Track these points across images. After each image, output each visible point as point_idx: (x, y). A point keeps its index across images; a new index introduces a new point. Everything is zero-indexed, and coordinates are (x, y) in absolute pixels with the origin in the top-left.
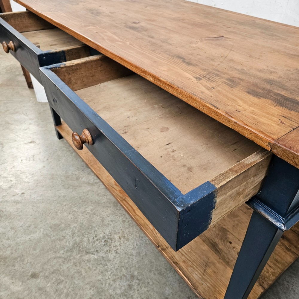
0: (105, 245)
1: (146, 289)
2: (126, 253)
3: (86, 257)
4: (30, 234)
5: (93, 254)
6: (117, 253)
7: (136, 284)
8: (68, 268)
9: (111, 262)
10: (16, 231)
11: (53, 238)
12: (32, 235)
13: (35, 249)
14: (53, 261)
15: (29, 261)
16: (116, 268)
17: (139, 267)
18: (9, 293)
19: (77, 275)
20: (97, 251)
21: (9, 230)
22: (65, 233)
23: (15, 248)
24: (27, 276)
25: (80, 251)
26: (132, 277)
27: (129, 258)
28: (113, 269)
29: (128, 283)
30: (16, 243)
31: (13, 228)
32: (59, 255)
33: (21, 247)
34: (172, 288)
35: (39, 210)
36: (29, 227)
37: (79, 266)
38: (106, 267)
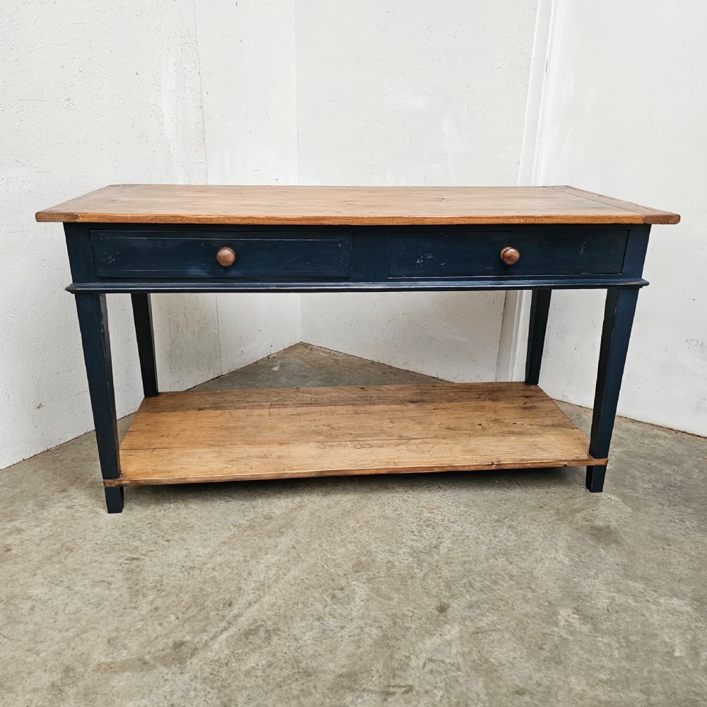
0: (433, 528)
1: (522, 517)
2: (460, 516)
3: (443, 550)
4: (353, 598)
5: (441, 543)
6: (454, 522)
7: (511, 522)
8: (450, 571)
9: (466, 531)
10: (331, 615)
11: (382, 574)
12: (357, 597)
13: (390, 599)
14: (427, 583)
15: (410, 609)
16: (477, 530)
17: (488, 512)
18: (458, 642)
19: (467, 566)
20: (439, 538)
21: (322, 623)
22: (381, 559)
23: (370, 621)
24: (438, 616)
25: (426, 553)
26: (497, 521)
27: (469, 515)
28: (477, 532)
29: (505, 527)
30: (362, 618)
31: (320, 617)
32: (420, 575)
33: (373, 614)
34: (530, 500)
35: (302, 577)
36: (334, 597)
37: (453, 560)
38: (470, 537)
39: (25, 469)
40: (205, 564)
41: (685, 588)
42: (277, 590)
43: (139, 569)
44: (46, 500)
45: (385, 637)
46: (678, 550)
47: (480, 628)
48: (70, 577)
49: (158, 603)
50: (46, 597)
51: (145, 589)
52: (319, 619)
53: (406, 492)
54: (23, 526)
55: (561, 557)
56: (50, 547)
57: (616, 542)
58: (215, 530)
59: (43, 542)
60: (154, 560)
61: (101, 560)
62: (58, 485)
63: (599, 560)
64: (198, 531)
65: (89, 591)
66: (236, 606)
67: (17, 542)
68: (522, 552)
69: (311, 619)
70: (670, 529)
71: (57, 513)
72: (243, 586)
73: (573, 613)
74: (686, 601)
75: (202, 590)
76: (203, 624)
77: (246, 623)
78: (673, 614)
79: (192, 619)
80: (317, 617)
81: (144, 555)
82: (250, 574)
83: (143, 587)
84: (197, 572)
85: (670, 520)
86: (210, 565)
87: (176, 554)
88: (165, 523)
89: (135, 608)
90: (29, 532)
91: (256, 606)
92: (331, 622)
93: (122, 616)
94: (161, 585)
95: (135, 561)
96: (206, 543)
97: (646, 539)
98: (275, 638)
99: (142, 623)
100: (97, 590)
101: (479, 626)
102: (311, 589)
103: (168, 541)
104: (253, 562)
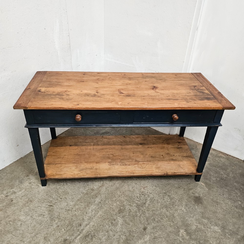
0: (144, 196)
1: (173, 192)
2: (153, 191)
3: (147, 205)
4: (118, 224)
5: (146, 202)
6: (151, 193)
7: (169, 194)
8: (148, 214)
9: (154, 197)
10: (111, 230)
11: (127, 214)
12: (119, 223)
13: (129, 224)
14: (141, 218)
15: (135, 229)
16: (158, 197)
17: (162, 189)
18: (149, 242)
19: (154, 212)
20: (146, 200)
21: (108, 234)
22: (127, 208)
23: (122, 233)
24: (143, 232)
25: (141, 206)
26: (165, 193)
27: (156, 190)
28: (158, 198)
29: (167, 196)
30: (120, 232)
31: (108, 231)
32: (139, 215)
33: (124, 230)
34: (176, 184)
35: (103, 215)
36: (112, 223)
37: (149, 209)
38: (156, 200)
39: (15, 166)
40: (73, 209)
41: (220, 223)
42: (95, 220)
43: (52, 210)
44: (22, 180)
45: (127, 239)
46: (220, 207)
47: (156, 237)
48: (31, 212)
49: (59, 223)
50: (25, 220)
51: (54, 218)
52: (107, 232)
53: (137, 180)
54: (16, 191)
55: (183, 209)
56: (25, 200)
57: (201, 203)
58: (75, 194)
59: (23, 198)
60: (57, 206)
61: (41, 206)
62: (26, 173)
63: (195, 210)
64: (70, 195)
65: (38, 218)
66: (82, 226)
67: (14, 197)
68: (171, 207)
69: (105, 232)
70: (219, 198)
71: (26, 186)
72: (85, 218)
73: (185, 231)
74: (219, 228)
75: (72, 219)
76: (72, 232)
77: (85, 233)
78: (215, 233)
79: (69, 230)
80: (107, 231)
81: (54, 204)
82: (86, 213)
83: (54, 217)
84: (70, 212)
85: (219, 194)
86: (74, 209)
87: (64, 204)
88: (60, 191)
89: (52, 225)
90: (18, 193)
91: (88, 226)
92: (111, 233)
93: (48, 228)
94: (59, 217)
95: (51, 207)
96: (73, 200)
97: (211, 202)
98: (94, 239)
99: (54, 231)
100: (40, 218)
101: (155, 236)
102: (105, 220)
103: (61, 198)
104: (87, 208)
